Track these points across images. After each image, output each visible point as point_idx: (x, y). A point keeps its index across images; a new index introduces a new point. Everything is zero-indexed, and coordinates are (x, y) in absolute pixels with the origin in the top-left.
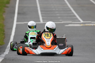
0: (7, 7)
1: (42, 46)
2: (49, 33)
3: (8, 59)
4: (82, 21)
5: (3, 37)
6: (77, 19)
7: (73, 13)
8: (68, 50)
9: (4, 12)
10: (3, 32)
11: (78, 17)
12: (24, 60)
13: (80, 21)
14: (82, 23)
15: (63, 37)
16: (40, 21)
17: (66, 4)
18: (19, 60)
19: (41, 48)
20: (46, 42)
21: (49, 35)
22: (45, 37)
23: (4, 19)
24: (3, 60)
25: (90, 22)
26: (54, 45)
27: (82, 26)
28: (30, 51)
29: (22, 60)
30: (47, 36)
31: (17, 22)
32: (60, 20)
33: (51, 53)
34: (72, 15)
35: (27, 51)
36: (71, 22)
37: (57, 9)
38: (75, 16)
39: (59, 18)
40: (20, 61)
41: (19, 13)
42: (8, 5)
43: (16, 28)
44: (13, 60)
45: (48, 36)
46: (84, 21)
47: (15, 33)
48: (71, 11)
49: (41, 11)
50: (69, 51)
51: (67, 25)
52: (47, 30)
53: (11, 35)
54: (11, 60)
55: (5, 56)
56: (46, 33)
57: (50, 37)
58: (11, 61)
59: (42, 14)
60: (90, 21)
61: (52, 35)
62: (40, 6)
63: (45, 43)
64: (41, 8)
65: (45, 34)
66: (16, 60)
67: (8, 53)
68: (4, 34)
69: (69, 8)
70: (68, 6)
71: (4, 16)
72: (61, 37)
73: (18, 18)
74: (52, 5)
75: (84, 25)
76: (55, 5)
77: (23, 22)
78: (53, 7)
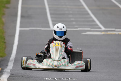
0: (8, 8)
3: (16, 75)
4: (103, 29)
5: (4, 46)
6: (97, 25)
7: (91, 17)
9: (4, 14)
10: (3, 40)
11: (98, 22)
12: (37, 77)
13: (100, 28)
14: (104, 31)
16: (49, 27)
17: (82, 5)
18: (30, 76)
23: (3, 23)
24: (9, 76)
27: (103, 35)
29: (33, 77)
31: (21, 27)
32: (76, 26)
34: (90, 19)
36: (89, 29)
37: (71, 12)
38: (94, 21)
39: (74, 23)
40: (31, 78)
41: (22, 17)
42: (8, 6)
43: (20, 36)
44: (22, 76)
46: (105, 27)
47: (19, 41)
48: (88, 14)
49: (51, 14)
51: (85, 32)
53: (13, 44)
54: (19, 77)
55: (10, 71)
59: (52, 17)
62: (49, 8)
64: (50, 10)
66: (26, 77)
67: (13, 67)
68: (5, 43)
69: (87, 11)
70: (84, 8)
71: (4, 20)
73: (21, 23)
74: (64, 6)
75: (106, 33)
76: (68, 7)
77: (28, 28)
78: (65, 9)
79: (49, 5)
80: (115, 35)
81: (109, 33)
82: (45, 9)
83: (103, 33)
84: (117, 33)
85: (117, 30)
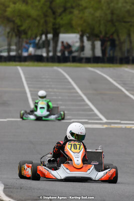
1: (66, 165)
2: (77, 143)
4: (105, 120)
6: (97, 116)
7: (87, 105)
8: (110, 174)
11: (96, 111)
12: (39, 189)
13: (101, 119)
14: (106, 123)
15: (97, 151)
17: (74, 89)
18: (30, 187)
19: (65, 169)
20: (74, 158)
21: (78, 146)
22: (71, 149)
24: (4, 188)
25: (119, 121)
26: (87, 164)
27: (106, 128)
28: (46, 173)
30: (74, 148)
32: (68, 117)
33: (82, 177)
34: (87, 107)
35: (42, 172)
36: (86, 120)
37: (60, 98)
38: (92, 110)
40: (33, 191)
44: (21, 188)
45: (77, 149)
46: (107, 119)
48: (83, 100)
50: (112, 175)
52: (72, 138)
56: (72, 143)
57: (79, 149)
58: (19, 190)
60: (118, 119)
61: (82, 146)
62: (30, 91)
63: (71, 160)
64: (31, 95)
65: (72, 145)
66: (26, 189)
69: (80, 96)
70: (77, 93)
72: (95, 151)
74: (50, 90)
75: (109, 126)
76: (55, 90)
77: (5, 119)
78: (52, 93)
79: (29, 87)
80: (121, 128)
81: (113, 126)
82: (25, 93)
83: (105, 126)
84: (124, 126)
85: (122, 122)
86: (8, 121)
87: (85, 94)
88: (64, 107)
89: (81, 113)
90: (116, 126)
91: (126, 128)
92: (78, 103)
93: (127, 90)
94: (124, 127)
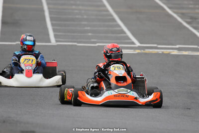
4: (138, 44)
6: (129, 39)
7: (119, 26)
11: (129, 34)
13: (133, 43)
14: (139, 48)
17: (104, 6)
25: (155, 45)
27: (139, 54)
32: (93, 40)
34: (117, 28)
37: (85, 17)
39: (90, 34)
41: (4, 23)
46: (141, 43)
48: (114, 20)
49: (52, 19)
62: (49, 8)
69: (111, 15)
70: (108, 11)
74: (74, 7)
75: (142, 51)
76: (80, 7)
77: (14, 42)
78: (76, 11)
79: (48, 4)
80: (157, 54)
81: (147, 51)
82: (43, 11)
83: (137, 51)
85: (159, 46)
86: (17, 44)
87: (117, 13)
88: (89, 28)
89: (109, 35)
90: (151, 51)
91: (163, 53)
92: (107, 23)
93: (170, 8)
94: (161, 52)
